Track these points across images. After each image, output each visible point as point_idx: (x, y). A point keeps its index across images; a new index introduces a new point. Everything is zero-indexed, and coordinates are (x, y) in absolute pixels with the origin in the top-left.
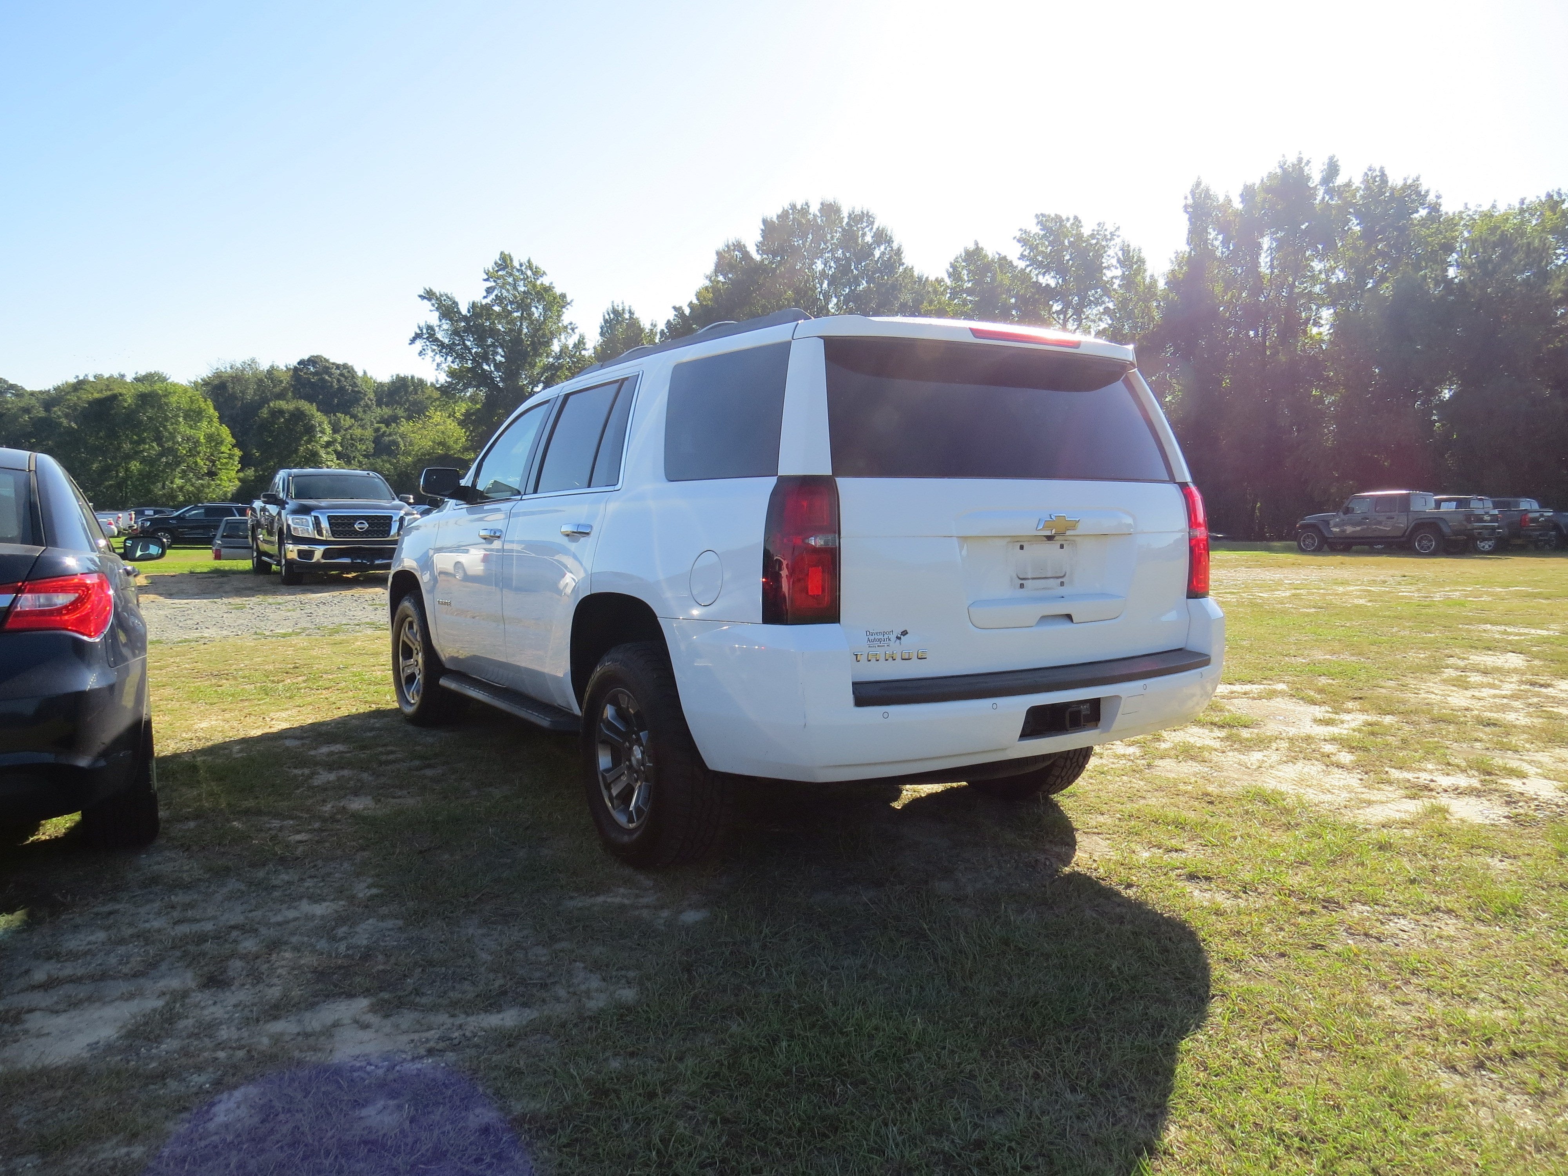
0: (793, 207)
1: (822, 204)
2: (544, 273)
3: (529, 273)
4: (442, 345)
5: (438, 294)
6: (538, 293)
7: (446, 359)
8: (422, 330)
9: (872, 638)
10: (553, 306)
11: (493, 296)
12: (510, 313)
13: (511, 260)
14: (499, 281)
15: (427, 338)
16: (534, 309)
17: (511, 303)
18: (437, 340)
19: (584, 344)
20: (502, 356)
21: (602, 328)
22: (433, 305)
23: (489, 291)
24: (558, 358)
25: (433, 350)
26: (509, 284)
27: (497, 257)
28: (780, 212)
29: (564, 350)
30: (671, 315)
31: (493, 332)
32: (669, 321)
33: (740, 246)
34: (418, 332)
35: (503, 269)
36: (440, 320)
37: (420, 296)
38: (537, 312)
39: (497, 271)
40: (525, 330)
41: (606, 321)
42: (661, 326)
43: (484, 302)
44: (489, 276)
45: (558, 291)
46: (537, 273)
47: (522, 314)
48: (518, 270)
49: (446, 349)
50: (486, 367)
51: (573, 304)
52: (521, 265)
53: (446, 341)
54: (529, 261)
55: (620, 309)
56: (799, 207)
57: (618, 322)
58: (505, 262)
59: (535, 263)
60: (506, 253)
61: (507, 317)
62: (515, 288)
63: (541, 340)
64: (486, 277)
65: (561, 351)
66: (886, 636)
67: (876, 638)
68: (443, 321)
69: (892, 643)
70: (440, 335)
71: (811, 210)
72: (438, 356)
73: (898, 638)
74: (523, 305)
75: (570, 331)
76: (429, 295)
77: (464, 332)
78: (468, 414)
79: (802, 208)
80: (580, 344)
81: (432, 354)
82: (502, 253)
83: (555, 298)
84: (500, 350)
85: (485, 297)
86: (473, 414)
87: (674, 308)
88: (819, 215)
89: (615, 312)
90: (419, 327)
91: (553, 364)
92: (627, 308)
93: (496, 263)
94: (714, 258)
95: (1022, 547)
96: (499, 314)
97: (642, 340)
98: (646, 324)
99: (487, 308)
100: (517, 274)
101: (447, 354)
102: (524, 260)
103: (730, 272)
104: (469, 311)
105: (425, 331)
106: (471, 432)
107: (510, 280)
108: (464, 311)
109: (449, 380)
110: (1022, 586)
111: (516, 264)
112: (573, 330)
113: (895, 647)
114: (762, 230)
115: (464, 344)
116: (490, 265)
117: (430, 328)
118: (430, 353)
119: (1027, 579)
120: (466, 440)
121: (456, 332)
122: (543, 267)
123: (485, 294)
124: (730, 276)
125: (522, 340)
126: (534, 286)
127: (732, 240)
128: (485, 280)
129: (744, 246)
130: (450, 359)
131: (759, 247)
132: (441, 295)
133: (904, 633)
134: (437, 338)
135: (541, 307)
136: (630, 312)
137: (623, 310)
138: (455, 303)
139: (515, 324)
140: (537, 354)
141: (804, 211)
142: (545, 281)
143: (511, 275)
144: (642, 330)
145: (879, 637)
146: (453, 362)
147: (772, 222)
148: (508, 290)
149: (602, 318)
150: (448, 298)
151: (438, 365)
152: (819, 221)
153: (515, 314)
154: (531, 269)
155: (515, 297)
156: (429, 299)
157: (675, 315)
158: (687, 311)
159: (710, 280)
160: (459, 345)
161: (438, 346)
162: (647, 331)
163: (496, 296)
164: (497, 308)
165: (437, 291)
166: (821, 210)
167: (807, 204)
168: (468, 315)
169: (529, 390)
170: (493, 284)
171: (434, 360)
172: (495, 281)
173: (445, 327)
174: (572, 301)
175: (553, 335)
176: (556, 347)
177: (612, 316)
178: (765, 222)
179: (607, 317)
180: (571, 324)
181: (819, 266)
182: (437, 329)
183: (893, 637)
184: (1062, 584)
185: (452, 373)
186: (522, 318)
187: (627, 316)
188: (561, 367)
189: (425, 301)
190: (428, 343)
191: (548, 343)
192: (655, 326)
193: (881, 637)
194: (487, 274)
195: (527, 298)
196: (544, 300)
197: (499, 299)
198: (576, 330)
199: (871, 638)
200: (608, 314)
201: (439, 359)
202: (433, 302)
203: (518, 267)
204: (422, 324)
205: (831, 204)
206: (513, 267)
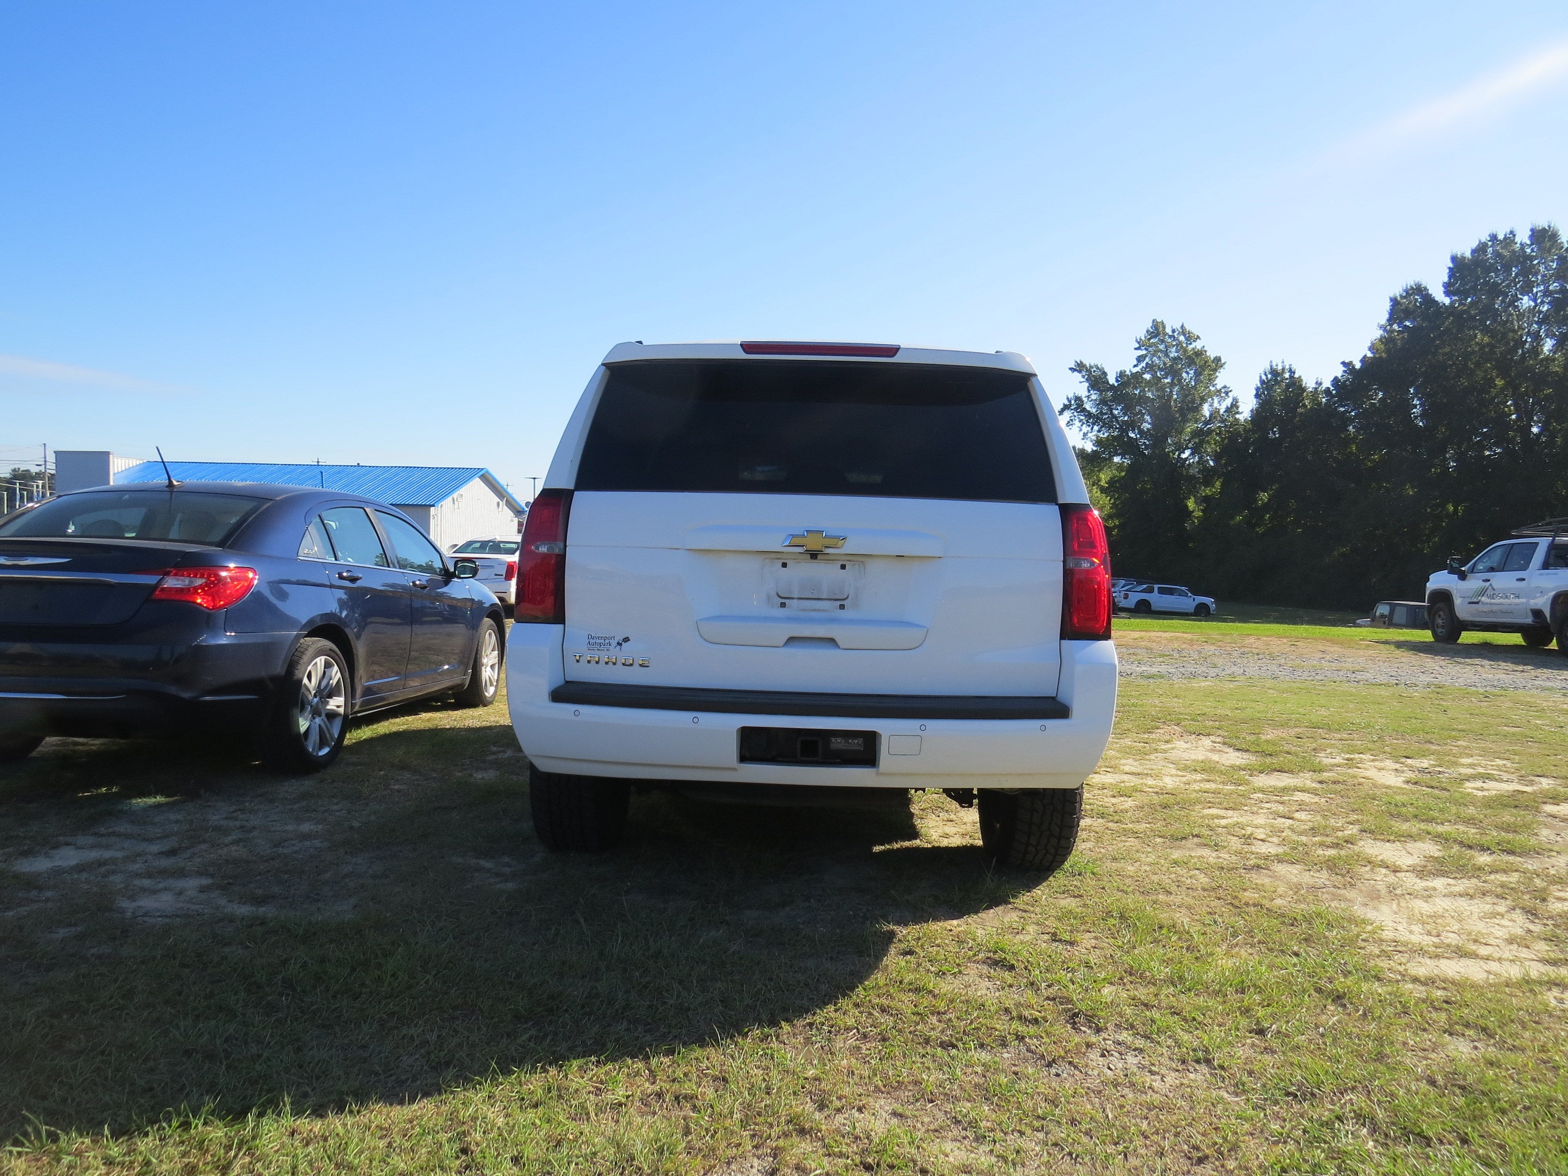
0: (1494, 237)
1: (1532, 230)
2: (1198, 337)
3: (1182, 338)
4: (1089, 415)
5: (1088, 366)
6: (1189, 357)
7: (1092, 429)
8: (1070, 402)
9: (594, 641)
10: (1204, 370)
11: (1143, 364)
12: (1159, 379)
13: (1164, 327)
14: (1150, 349)
15: (1076, 409)
16: (1184, 375)
17: (1161, 370)
18: (1084, 410)
19: (1237, 407)
20: (1149, 424)
21: (1257, 389)
22: (1083, 377)
23: (1140, 359)
24: (1206, 423)
25: (1081, 421)
26: (1161, 351)
27: (1149, 325)
28: (1474, 245)
29: (1214, 414)
30: (1339, 371)
31: (1142, 400)
32: (1336, 378)
33: (1419, 290)
34: (1067, 403)
35: (1155, 337)
36: (1089, 391)
37: (1071, 369)
38: (1188, 376)
39: (1150, 339)
40: (1175, 397)
41: (1262, 382)
42: (1327, 384)
43: (1135, 370)
44: (1141, 345)
45: (1211, 354)
46: (1191, 338)
47: (1172, 381)
48: (1170, 337)
49: (1091, 418)
50: (1132, 435)
51: (1225, 366)
52: (1174, 331)
53: (1094, 411)
54: (1182, 326)
55: (1280, 368)
56: (1501, 237)
57: (1277, 383)
58: (1157, 330)
59: (1188, 328)
60: (1159, 320)
61: (1157, 384)
62: (1167, 355)
63: (1191, 406)
64: (1137, 346)
65: (1211, 416)
66: (607, 641)
67: (596, 642)
68: (1092, 392)
69: (611, 648)
70: (1088, 406)
71: (1518, 239)
72: (1085, 425)
73: (619, 644)
74: (1173, 371)
75: (1223, 395)
76: (1080, 367)
77: (1111, 401)
78: (1111, 482)
79: (1505, 238)
80: (1234, 408)
81: (1079, 424)
82: (1154, 321)
83: (1206, 362)
84: (1147, 418)
85: (1135, 366)
86: (1115, 482)
87: (1343, 363)
88: (1529, 242)
89: (1274, 372)
90: (1068, 398)
91: (1202, 430)
92: (1287, 367)
93: (1147, 331)
94: (1388, 305)
95: (784, 565)
96: (1148, 383)
97: (1303, 399)
98: (1309, 384)
99: (1137, 376)
100: (1169, 340)
101: (1094, 424)
102: (1178, 326)
103: (1407, 319)
104: (1117, 381)
105: (1073, 402)
106: (1115, 499)
107: (1162, 347)
108: (1112, 380)
109: (1095, 448)
110: (783, 605)
111: (1169, 331)
112: (1227, 393)
113: (614, 653)
114: (1450, 268)
115: (1112, 413)
116: (1142, 334)
117: (1078, 399)
118: (1077, 423)
119: (793, 598)
120: (1111, 508)
121: (1103, 402)
122: (1196, 332)
123: (1136, 363)
124: (1408, 323)
125: (1170, 407)
126: (1185, 351)
127: (1411, 283)
128: (1136, 349)
129: (1426, 289)
130: (1096, 428)
131: (1449, 289)
132: (1091, 367)
133: (626, 640)
134: (1085, 408)
135: (1192, 372)
136: (1290, 370)
137: (1283, 369)
138: (1105, 374)
139: (1164, 391)
140: (1185, 420)
141: (1509, 239)
142: (1198, 345)
143: (1163, 341)
144: (1304, 390)
145: (600, 641)
146: (1099, 431)
147: (1464, 258)
148: (1159, 358)
149: (1259, 379)
150: (1098, 368)
151: (1085, 435)
152: (1529, 251)
153: (1166, 381)
154: (1184, 335)
155: (1165, 364)
156: (1080, 372)
157: (1345, 372)
158: (1358, 366)
159: (1385, 330)
160: (1106, 414)
161: (1086, 416)
162: (1310, 389)
163: (1147, 363)
164: (1147, 376)
165: (1087, 363)
166: (1531, 237)
167: (1511, 232)
168: (1116, 384)
169: (1176, 456)
170: (1144, 352)
171: (1081, 430)
172: (1146, 349)
173: (1094, 397)
174: (1224, 363)
175: (1203, 400)
176: (1206, 410)
177: (1269, 376)
178: (1454, 259)
179: (1264, 377)
180: (1225, 387)
181: (1526, 302)
182: (1085, 400)
183: (614, 643)
184: (842, 607)
185: (1099, 442)
186: (1172, 384)
187: (1287, 375)
188: (1210, 431)
189: (1076, 373)
190: (1075, 414)
191: (1197, 409)
192: (1321, 384)
193: (602, 641)
194: (1139, 343)
195: (1176, 364)
196: (1196, 365)
197: (1150, 367)
198: (1230, 394)
199: (591, 641)
200: (1266, 375)
201: (1085, 429)
202: (1084, 373)
203: (1170, 334)
204: (1071, 396)
205: (1544, 229)
206: (1165, 334)
